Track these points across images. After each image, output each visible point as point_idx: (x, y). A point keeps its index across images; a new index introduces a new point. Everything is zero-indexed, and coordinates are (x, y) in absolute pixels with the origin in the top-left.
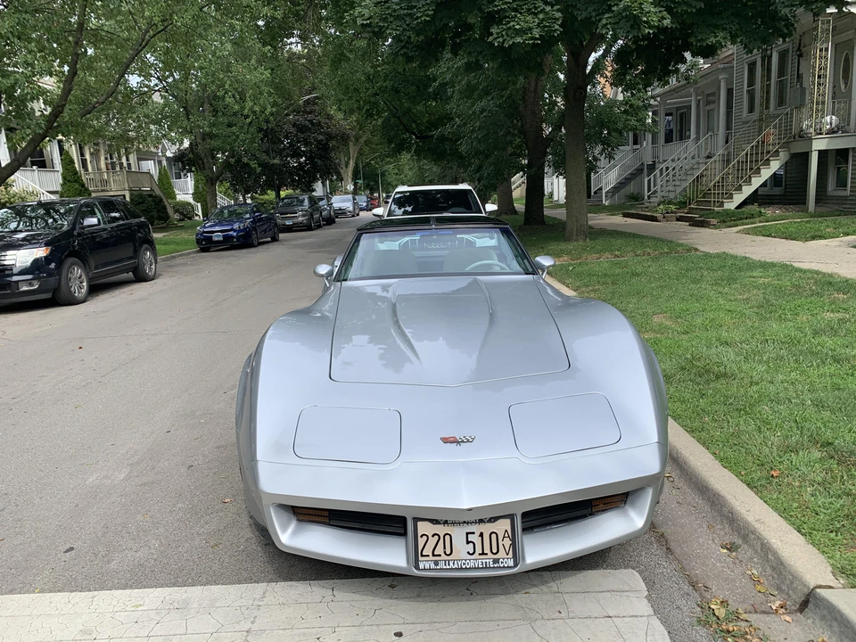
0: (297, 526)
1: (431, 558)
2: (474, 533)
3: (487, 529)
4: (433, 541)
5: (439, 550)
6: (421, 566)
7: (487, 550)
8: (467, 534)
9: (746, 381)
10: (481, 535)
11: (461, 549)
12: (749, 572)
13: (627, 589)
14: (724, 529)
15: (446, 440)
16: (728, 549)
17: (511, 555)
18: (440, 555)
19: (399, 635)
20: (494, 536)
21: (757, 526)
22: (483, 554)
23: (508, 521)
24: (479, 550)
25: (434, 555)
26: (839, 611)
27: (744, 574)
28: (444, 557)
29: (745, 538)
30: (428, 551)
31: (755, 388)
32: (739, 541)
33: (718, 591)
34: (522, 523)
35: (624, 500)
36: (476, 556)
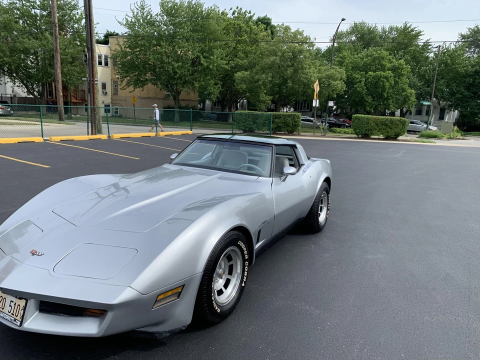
2: (13, 302)
3: (18, 302)
7: (14, 313)
8: (11, 301)
10: (15, 304)
11: (7, 309)
15: (32, 252)
17: (20, 320)
20: (19, 306)
22: (12, 314)
23: (24, 301)
24: (12, 312)
34: (40, 306)
35: (103, 314)
36: (10, 314)
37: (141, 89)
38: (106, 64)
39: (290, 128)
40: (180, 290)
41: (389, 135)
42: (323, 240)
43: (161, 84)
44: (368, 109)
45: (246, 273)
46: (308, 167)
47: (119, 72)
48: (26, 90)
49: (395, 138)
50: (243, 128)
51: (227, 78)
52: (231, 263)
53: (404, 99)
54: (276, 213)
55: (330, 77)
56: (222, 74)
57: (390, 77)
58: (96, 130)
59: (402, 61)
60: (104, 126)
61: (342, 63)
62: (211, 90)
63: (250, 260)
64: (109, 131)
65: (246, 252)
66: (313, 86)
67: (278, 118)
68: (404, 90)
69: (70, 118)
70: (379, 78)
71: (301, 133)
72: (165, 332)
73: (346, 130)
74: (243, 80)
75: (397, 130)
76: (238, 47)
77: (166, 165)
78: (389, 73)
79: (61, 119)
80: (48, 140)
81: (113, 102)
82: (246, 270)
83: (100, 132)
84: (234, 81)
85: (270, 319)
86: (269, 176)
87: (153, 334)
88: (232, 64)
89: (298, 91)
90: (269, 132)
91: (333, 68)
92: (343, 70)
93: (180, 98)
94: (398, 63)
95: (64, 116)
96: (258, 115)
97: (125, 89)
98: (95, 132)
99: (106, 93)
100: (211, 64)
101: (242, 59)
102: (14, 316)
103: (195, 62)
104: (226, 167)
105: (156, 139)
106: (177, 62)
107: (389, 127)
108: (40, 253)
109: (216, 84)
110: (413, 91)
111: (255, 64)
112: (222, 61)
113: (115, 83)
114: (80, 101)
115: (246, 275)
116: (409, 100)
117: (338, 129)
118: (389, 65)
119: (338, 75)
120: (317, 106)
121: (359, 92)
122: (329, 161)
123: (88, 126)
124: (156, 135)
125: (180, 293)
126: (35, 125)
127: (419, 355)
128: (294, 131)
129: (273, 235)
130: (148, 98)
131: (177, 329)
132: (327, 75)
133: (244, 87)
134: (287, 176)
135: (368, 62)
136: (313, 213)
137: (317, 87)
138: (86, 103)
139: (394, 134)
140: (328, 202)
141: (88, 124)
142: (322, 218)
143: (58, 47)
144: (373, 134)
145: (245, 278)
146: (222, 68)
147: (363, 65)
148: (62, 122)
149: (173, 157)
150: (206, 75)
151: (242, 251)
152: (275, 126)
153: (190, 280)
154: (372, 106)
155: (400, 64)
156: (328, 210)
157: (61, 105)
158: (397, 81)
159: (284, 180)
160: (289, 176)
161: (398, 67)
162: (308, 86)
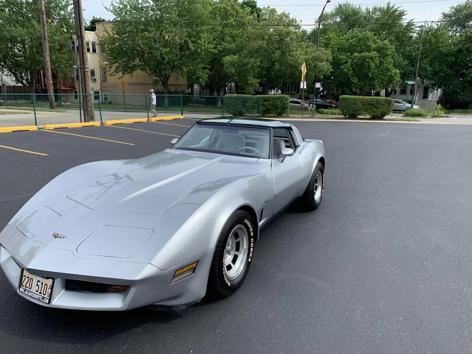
1: (24, 287)
2: (40, 282)
3: (45, 281)
4: (27, 279)
5: (28, 285)
6: (21, 290)
7: (42, 292)
8: (38, 281)
10: (42, 284)
11: (34, 288)
15: (54, 235)
17: (48, 298)
18: (27, 287)
20: (46, 286)
22: (40, 293)
23: (51, 281)
24: (39, 291)
25: (26, 287)
28: (28, 289)
30: (24, 284)
34: (66, 284)
35: (125, 290)
36: (38, 293)
37: (130, 75)
38: (94, 51)
39: (280, 111)
40: (194, 265)
41: (376, 114)
42: (319, 217)
43: (150, 70)
44: (354, 90)
45: (252, 249)
46: (304, 147)
47: (107, 59)
48: (14, 79)
49: (381, 118)
50: (233, 111)
51: (215, 62)
52: (238, 240)
53: (389, 79)
54: (276, 193)
55: (316, 59)
56: (210, 58)
57: (375, 57)
58: (89, 117)
59: (386, 42)
60: (96, 113)
61: (328, 44)
62: (199, 74)
63: (255, 237)
64: (101, 118)
65: (251, 230)
66: (301, 67)
67: (267, 101)
68: (388, 70)
69: (60, 106)
70: (364, 59)
71: (290, 115)
72: (182, 305)
73: (333, 110)
74: (232, 64)
75: (384, 110)
76: (225, 31)
77: (168, 149)
78: (374, 54)
79: (52, 107)
80: (42, 128)
81: (102, 89)
82: (252, 246)
83: (92, 119)
84: (222, 65)
85: (276, 291)
86: (268, 157)
87: (170, 307)
88: (220, 48)
89: (286, 74)
90: (258, 115)
91: (319, 50)
92: (329, 52)
93: (170, 82)
94: (383, 44)
95: (55, 104)
96: (247, 98)
97: (114, 75)
98: (88, 119)
99: (95, 79)
100: (198, 48)
101: (230, 42)
102: (42, 295)
103: (183, 47)
104: (224, 150)
105: (148, 125)
106: (165, 47)
107: (375, 107)
108: (62, 236)
109: (204, 68)
110: (398, 71)
111: (242, 47)
112: (209, 46)
113: (104, 70)
114: (70, 89)
115: (251, 251)
116: (394, 80)
117: (325, 110)
118: (373, 46)
119: (324, 57)
120: (305, 87)
121: (344, 72)
122: (321, 142)
123: (81, 114)
124: (148, 120)
125: (195, 268)
126: (26, 113)
127: (416, 318)
128: (283, 113)
129: (274, 213)
130: (137, 84)
131: (193, 302)
132: (313, 57)
133: (233, 71)
134: (285, 157)
135: (354, 43)
136: (309, 191)
137: (304, 69)
138: (75, 90)
139: (380, 114)
140: (323, 181)
141: (80, 112)
142: (317, 196)
143: (46, 35)
144: (360, 114)
145: (251, 253)
146: (209, 52)
147: (349, 46)
148: (53, 110)
149: (174, 141)
150: (194, 59)
151: (248, 229)
152: (265, 108)
153: (204, 256)
154: (358, 87)
155: (385, 44)
156: (322, 188)
157: (51, 93)
158: (382, 61)
159: (282, 161)
160: (287, 158)
161: (383, 48)
162: (296, 67)
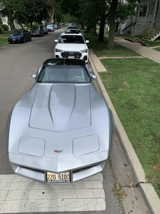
0: (19, 168)
1: (50, 180)
4: (51, 176)
5: (52, 178)
6: (48, 181)
8: (59, 175)
9: (141, 109)
10: (62, 175)
12: (128, 173)
13: (98, 179)
14: (125, 159)
15: (55, 151)
16: (125, 166)
17: (69, 180)
19: (43, 193)
20: (65, 176)
21: (132, 161)
22: (63, 179)
23: (68, 172)
26: (143, 191)
27: (126, 174)
28: (53, 180)
29: (129, 163)
30: (50, 178)
31: (143, 112)
32: (128, 164)
33: (120, 179)
35: (99, 164)
36: (61, 180)
108: (61, 151)
